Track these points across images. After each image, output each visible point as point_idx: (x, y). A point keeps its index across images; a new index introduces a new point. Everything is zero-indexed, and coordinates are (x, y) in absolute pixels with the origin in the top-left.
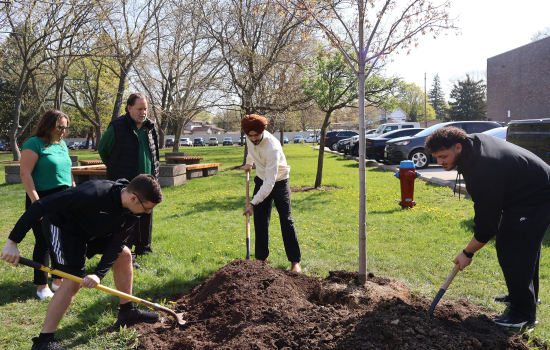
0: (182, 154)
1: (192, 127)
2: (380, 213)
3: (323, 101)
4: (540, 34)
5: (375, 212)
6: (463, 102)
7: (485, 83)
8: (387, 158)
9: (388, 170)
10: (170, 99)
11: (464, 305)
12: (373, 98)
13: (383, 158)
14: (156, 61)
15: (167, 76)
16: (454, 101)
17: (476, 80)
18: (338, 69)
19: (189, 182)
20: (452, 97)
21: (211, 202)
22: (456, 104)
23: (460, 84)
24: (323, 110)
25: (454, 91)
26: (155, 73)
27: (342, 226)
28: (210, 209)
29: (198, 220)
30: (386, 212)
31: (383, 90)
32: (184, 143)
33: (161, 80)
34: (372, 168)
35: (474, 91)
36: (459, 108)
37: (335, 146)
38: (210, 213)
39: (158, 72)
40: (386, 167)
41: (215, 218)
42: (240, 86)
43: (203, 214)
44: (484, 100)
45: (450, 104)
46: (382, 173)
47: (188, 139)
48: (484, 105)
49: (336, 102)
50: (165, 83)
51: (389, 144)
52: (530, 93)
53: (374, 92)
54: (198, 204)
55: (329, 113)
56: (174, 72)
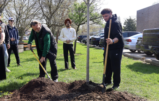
0: (23, 42)
1: (28, 33)
2: (97, 62)
3: (76, 21)
4: (155, 3)
5: (95, 62)
6: (128, 27)
7: (136, 20)
8: (100, 45)
9: (101, 49)
10: (19, 22)
11: (126, 93)
12: (95, 21)
13: (99, 45)
14: (14, 7)
15: (18, 13)
16: (125, 26)
17: (133, 19)
18: (82, 10)
19: (25, 52)
20: (124, 24)
21: (32, 58)
22: (126, 27)
23: (127, 20)
24: (76, 25)
25: (125, 22)
26: (14, 12)
27: (82, 67)
28: (31, 61)
29: (26, 65)
30: (99, 62)
31: (99, 18)
32: (25, 39)
33: (16, 14)
34: (95, 48)
35: (132, 23)
36: (127, 28)
37: (82, 41)
38: (31, 62)
39: (15, 11)
40: (100, 48)
41: (33, 64)
42: (46, 16)
43: (29, 62)
44: (136, 26)
45: (124, 27)
46: (98, 50)
47: (26, 38)
48: (135, 28)
49: (81, 22)
50: (17, 16)
51: (101, 39)
52: (151, 23)
53: (95, 19)
54: (27, 59)
55: (79, 26)
56: (21, 11)
